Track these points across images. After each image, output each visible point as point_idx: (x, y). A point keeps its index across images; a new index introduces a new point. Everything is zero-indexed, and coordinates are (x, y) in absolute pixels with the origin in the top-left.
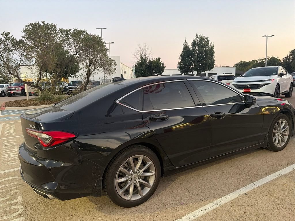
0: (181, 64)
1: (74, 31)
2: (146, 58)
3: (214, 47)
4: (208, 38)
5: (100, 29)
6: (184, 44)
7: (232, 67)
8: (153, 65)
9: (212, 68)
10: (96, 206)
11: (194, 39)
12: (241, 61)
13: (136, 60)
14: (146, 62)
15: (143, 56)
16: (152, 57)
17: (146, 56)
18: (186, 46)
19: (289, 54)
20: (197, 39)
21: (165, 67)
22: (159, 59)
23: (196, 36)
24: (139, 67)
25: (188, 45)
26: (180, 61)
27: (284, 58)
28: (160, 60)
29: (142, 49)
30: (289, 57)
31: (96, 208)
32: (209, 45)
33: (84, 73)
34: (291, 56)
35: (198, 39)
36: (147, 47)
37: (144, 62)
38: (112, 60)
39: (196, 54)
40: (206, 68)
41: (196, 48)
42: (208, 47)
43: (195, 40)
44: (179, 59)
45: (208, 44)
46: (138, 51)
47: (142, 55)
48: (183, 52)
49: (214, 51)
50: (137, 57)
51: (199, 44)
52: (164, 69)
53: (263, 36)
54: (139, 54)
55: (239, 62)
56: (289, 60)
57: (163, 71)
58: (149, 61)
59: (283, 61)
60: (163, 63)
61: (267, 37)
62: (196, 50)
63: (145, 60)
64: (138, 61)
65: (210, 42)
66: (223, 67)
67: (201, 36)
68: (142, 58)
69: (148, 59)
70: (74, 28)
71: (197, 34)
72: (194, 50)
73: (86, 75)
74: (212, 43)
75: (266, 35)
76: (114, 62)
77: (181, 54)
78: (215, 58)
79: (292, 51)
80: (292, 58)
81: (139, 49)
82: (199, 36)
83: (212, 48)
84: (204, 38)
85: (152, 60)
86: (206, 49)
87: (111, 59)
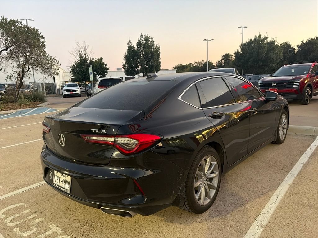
0: (126, 65)
1: (2, 21)
2: (86, 57)
3: (159, 48)
4: (153, 38)
5: (26, 21)
6: (128, 44)
7: (171, 70)
8: (96, 65)
9: (159, 70)
10: (163, 219)
11: (138, 39)
12: (179, 64)
13: (74, 59)
14: (87, 62)
15: (83, 56)
16: (93, 56)
17: (87, 55)
18: (131, 46)
19: (221, 58)
20: (142, 39)
21: (109, 68)
22: (101, 59)
23: (141, 36)
24: (78, 68)
25: (132, 45)
26: (124, 62)
27: (217, 62)
28: (103, 60)
29: (81, 47)
30: (222, 62)
31: (164, 220)
32: (155, 45)
33: (14, 74)
34: (223, 60)
35: (144, 39)
36: (87, 45)
37: (84, 62)
38: (54, 58)
39: (142, 56)
40: (153, 71)
41: (141, 48)
42: (154, 48)
43: (140, 40)
44: (124, 60)
45: (153, 44)
46: (77, 50)
47: (81, 54)
48: (127, 52)
49: (160, 53)
50: (76, 56)
51: (144, 45)
52: (108, 70)
53: (204, 40)
54: (78, 53)
55: (177, 65)
56: (221, 64)
57: (107, 72)
58: (90, 61)
59: (217, 65)
60: (106, 64)
61: (207, 40)
62: (141, 50)
63: (86, 60)
64: (77, 61)
65: (155, 43)
66: (163, 69)
67: (146, 36)
68: (81, 57)
69: (89, 59)
70: (3, 17)
71: (142, 34)
72: (139, 50)
73: (17, 76)
74: (157, 44)
75: (207, 39)
76: (57, 60)
77: (125, 55)
78: (161, 60)
79: (224, 55)
80: (224, 62)
81: (78, 47)
82: (144, 36)
83: (158, 49)
84: (149, 39)
85: (93, 60)
86: (151, 50)
87: (52, 58)
